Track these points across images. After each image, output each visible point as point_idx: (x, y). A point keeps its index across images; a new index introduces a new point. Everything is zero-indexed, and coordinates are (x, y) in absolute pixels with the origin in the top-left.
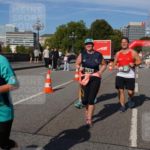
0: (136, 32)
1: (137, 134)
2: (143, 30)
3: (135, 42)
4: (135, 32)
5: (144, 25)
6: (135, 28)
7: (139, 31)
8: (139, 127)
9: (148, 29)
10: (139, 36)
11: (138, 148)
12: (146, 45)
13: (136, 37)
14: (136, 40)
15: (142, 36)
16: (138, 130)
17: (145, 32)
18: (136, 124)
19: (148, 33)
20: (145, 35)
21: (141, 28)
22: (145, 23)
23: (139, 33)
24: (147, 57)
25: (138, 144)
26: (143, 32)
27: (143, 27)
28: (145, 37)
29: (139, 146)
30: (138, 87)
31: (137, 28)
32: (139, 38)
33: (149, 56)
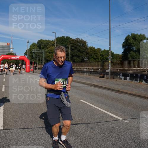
0: (4, 49)
1: (4, 120)
2: (8, 48)
3: (3, 57)
4: (2, 49)
5: (8, 45)
6: (3, 47)
7: (5, 49)
8: (5, 115)
9: (11, 48)
10: (5, 52)
11: (4, 130)
12: (10, 59)
13: (3, 53)
14: (3, 55)
15: (8, 52)
16: (4, 118)
17: (9, 50)
18: (3, 113)
19: (12, 50)
20: (9, 51)
21: (7, 47)
22: (9, 43)
23: (5, 50)
24: (11, 67)
25: (4, 127)
26: (8, 50)
27: (8, 46)
28: (9, 53)
29: (5, 128)
30: (4, 88)
31: (4, 47)
32: (5, 54)
33: (12, 66)
